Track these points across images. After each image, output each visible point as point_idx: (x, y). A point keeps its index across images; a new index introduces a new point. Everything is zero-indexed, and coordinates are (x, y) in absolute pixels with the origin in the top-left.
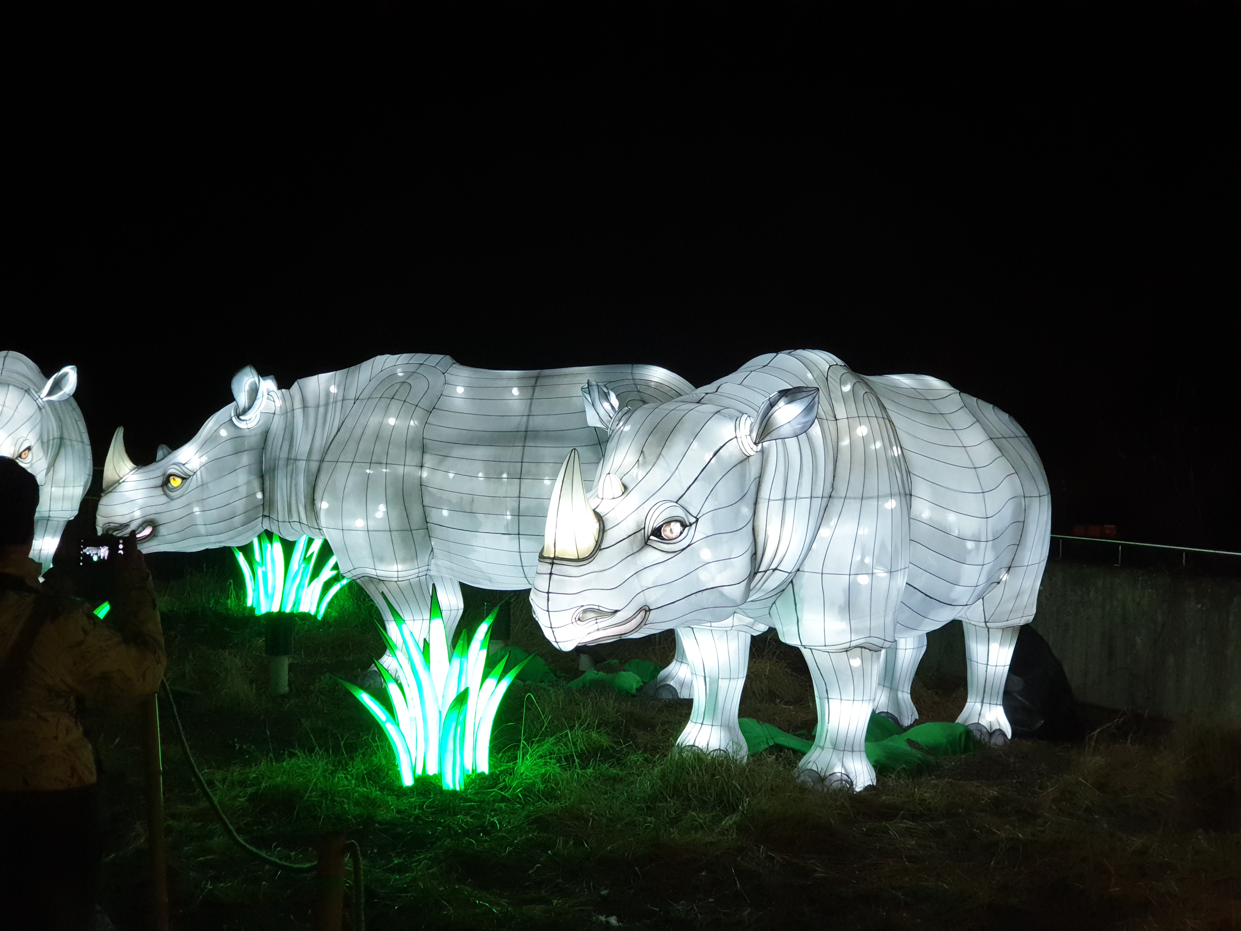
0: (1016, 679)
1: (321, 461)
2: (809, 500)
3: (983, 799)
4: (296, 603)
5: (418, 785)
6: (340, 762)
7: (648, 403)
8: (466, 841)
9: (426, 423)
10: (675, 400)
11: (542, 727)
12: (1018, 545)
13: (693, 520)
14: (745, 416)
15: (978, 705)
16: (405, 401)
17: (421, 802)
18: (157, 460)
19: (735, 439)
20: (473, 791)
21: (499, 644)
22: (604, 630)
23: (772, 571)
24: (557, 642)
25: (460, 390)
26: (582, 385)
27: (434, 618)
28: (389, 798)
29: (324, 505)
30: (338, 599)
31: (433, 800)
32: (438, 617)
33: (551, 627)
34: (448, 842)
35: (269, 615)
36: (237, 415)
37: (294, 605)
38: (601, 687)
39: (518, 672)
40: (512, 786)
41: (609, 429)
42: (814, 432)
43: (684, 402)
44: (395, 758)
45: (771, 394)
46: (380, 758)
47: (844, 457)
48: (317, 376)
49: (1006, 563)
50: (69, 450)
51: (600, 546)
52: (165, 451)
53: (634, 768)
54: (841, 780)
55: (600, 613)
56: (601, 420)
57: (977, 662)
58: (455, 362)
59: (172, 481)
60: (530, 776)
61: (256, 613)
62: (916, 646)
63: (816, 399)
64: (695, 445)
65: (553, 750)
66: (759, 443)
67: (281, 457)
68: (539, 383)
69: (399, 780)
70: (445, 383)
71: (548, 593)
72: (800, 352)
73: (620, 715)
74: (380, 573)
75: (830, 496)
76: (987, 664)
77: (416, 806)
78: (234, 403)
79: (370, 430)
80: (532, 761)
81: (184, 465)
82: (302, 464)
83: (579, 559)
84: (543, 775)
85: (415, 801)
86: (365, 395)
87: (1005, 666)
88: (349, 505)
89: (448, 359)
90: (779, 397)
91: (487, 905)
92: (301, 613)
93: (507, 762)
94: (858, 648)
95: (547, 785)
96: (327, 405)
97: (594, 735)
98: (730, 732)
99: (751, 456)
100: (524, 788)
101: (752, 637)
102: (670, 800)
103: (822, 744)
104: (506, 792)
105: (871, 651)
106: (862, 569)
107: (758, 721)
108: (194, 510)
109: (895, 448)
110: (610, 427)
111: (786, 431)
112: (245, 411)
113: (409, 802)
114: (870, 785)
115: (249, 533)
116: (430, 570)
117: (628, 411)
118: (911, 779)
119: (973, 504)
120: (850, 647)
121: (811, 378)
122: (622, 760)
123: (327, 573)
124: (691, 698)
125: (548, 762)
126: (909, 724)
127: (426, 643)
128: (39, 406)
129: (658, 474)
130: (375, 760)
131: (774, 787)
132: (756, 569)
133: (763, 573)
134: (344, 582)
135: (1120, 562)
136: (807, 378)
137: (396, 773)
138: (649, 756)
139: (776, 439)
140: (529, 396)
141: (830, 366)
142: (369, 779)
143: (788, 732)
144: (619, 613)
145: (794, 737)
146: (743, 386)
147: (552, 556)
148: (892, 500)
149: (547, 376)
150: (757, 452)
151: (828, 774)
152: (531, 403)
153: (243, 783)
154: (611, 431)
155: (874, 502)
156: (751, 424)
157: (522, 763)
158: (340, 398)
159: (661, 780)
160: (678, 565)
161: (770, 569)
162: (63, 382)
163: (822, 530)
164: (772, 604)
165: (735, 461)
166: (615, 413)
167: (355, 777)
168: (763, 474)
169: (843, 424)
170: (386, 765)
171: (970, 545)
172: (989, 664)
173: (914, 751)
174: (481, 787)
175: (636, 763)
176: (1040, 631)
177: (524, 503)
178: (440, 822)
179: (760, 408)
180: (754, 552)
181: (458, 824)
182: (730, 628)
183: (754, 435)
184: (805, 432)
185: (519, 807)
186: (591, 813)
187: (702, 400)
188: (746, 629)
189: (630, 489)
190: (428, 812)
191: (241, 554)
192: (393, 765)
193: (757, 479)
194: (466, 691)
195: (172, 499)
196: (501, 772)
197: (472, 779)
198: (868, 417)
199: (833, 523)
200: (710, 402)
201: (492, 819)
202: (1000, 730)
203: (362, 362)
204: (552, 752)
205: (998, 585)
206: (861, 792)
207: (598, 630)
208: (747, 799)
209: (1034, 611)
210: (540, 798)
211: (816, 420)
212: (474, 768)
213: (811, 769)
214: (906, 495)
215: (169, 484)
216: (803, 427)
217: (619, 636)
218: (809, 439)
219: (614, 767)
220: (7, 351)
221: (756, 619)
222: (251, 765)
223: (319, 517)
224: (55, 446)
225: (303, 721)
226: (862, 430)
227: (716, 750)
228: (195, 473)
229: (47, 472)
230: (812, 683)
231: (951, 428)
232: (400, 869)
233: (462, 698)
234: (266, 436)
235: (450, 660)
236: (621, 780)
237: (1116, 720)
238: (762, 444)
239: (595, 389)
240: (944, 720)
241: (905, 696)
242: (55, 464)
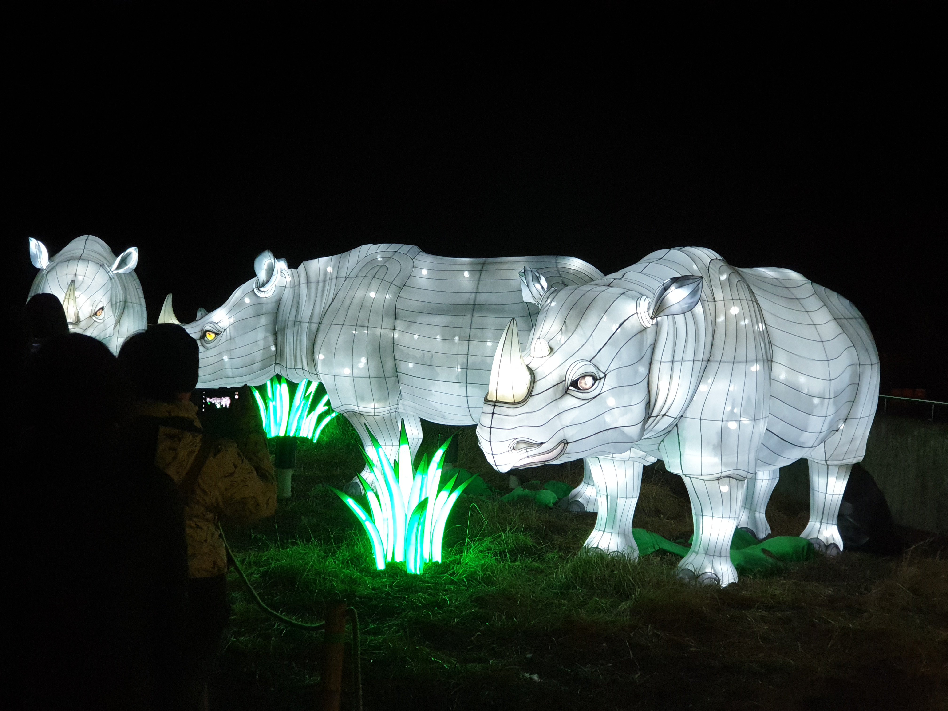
0: (848, 505)
1: (319, 323)
2: (692, 362)
3: (821, 597)
4: (298, 430)
5: (388, 569)
6: (330, 550)
7: (568, 286)
8: (425, 613)
9: (398, 296)
10: (589, 284)
11: (481, 529)
12: (853, 402)
13: (602, 375)
14: (644, 297)
15: (818, 525)
16: (383, 280)
17: (391, 582)
18: (197, 319)
19: (636, 314)
20: (429, 575)
21: (450, 466)
22: (532, 457)
23: (661, 416)
24: (496, 466)
25: (424, 272)
26: (519, 271)
27: (403, 444)
28: (366, 578)
29: (320, 357)
30: (328, 428)
31: (400, 581)
32: (405, 444)
33: (492, 454)
34: (411, 613)
35: (277, 438)
36: (257, 287)
37: (296, 431)
38: (526, 500)
39: (465, 487)
40: (459, 572)
41: (539, 305)
42: (697, 310)
43: (597, 285)
44: (371, 548)
45: (664, 281)
46: (360, 547)
47: (720, 331)
48: (317, 259)
49: (844, 416)
50: (131, 311)
51: (531, 393)
52: (204, 314)
53: (552, 563)
54: (711, 578)
55: (530, 444)
56: (534, 297)
57: (818, 491)
58: (421, 250)
59: (208, 336)
60: (472, 566)
61: (267, 436)
62: (771, 478)
63: (700, 285)
64: (605, 317)
65: (490, 547)
66: (654, 318)
67: (289, 320)
68: (485, 268)
69: (374, 565)
70: (414, 267)
71: (491, 428)
72: (688, 249)
73: (540, 523)
74: (361, 409)
75: (709, 360)
76: (826, 493)
77: (387, 585)
78: (255, 278)
79: (357, 300)
80: (475, 554)
81: (217, 323)
82: (305, 326)
83: (515, 402)
84: (483, 565)
85: (386, 582)
86: (353, 275)
87: (839, 495)
88: (340, 357)
89: (416, 248)
90: (671, 283)
91: (440, 661)
92: (301, 437)
93: (455, 555)
94: (727, 478)
95: (486, 573)
96: (324, 281)
97: (521, 537)
98: (625, 538)
99: (648, 327)
100: (468, 574)
101: (644, 466)
102: (579, 588)
103: (696, 550)
104: (455, 577)
105: (738, 481)
106: (732, 417)
107: (647, 531)
108: (224, 358)
109: (760, 324)
110: (540, 303)
111: (675, 309)
112: (263, 285)
113: (382, 581)
114: (733, 582)
115: (265, 376)
116: (399, 408)
117: (554, 291)
118: (765, 579)
119: (820, 369)
120: (721, 477)
121: (696, 269)
122: (542, 556)
123: (321, 408)
124: (595, 511)
125: (486, 555)
126: (764, 536)
127: (396, 463)
128: (110, 277)
129: (577, 339)
130: (356, 549)
131: (660, 581)
132: (650, 414)
133: (655, 418)
134: (334, 415)
135: (932, 418)
136: (692, 268)
137: (372, 560)
138: (563, 554)
139: (667, 315)
140: (477, 277)
141: (711, 260)
142: (352, 564)
143: (670, 541)
144: (544, 445)
145: (674, 543)
146: (643, 274)
147: (494, 400)
148: (757, 365)
149: (490, 263)
150: (652, 325)
151: (700, 573)
152: (478, 284)
153: (257, 564)
154: (541, 306)
155: (743, 366)
156: (649, 304)
157: (467, 555)
158: (335, 276)
159: (572, 572)
160: (591, 409)
161: (660, 414)
162: (128, 260)
163: (701, 387)
164: (661, 442)
165: (635, 331)
166: (544, 292)
167: (341, 561)
168: (657, 342)
169: (720, 305)
170: (364, 553)
171: (816, 401)
172: (827, 493)
173: (768, 558)
174: (435, 573)
175: (553, 559)
176: (867, 469)
177: (471, 359)
178: (405, 598)
179: (656, 291)
180: (648, 401)
181: (418, 600)
182: (628, 459)
183: (651, 312)
184: (691, 310)
185: (464, 589)
186: (519, 596)
187: (611, 284)
188: (639, 460)
189: (555, 350)
190: (396, 590)
191: (257, 391)
192: (370, 554)
193: (652, 346)
194: (426, 500)
195: (208, 349)
196: (451, 562)
197: (429, 566)
198: (740, 300)
199: (710, 381)
200: (617, 285)
201: (444, 597)
202: (834, 544)
203: (351, 249)
204: (489, 548)
205: (837, 432)
206: (725, 587)
207: (528, 457)
208: (639, 590)
209: (864, 453)
210: (480, 582)
211: (700, 301)
212: (430, 558)
213: (688, 569)
214: (768, 361)
215: (206, 338)
216: (689, 307)
217: (544, 462)
218: (693, 316)
219: (535, 562)
220: (87, 236)
221: (648, 453)
222: (264, 550)
223: (317, 365)
224: (120, 308)
225: (302, 517)
226: (735, 310)
227: (616, 551)
228: (225, 330)
229: (114, 326)
230: (691, 504)
231: (804, 310)
232: (375, 632)
233: (423, 505)
234: (279, 303)
235: (414, 477)
236: (542, 572)
237: (928, 539)
238: (657, 319)
239: (530, 273)
240: (791, 534)
241: (761, 516)
242: (121, 321)
